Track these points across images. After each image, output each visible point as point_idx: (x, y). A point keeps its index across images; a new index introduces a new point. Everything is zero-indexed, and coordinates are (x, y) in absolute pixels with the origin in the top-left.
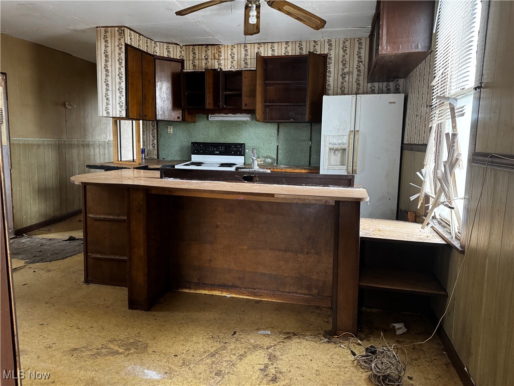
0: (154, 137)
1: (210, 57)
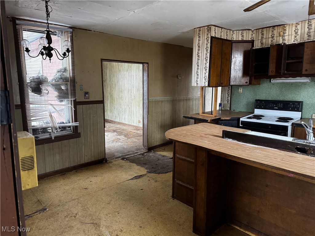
0: (228, 95)
1: (275, 36)
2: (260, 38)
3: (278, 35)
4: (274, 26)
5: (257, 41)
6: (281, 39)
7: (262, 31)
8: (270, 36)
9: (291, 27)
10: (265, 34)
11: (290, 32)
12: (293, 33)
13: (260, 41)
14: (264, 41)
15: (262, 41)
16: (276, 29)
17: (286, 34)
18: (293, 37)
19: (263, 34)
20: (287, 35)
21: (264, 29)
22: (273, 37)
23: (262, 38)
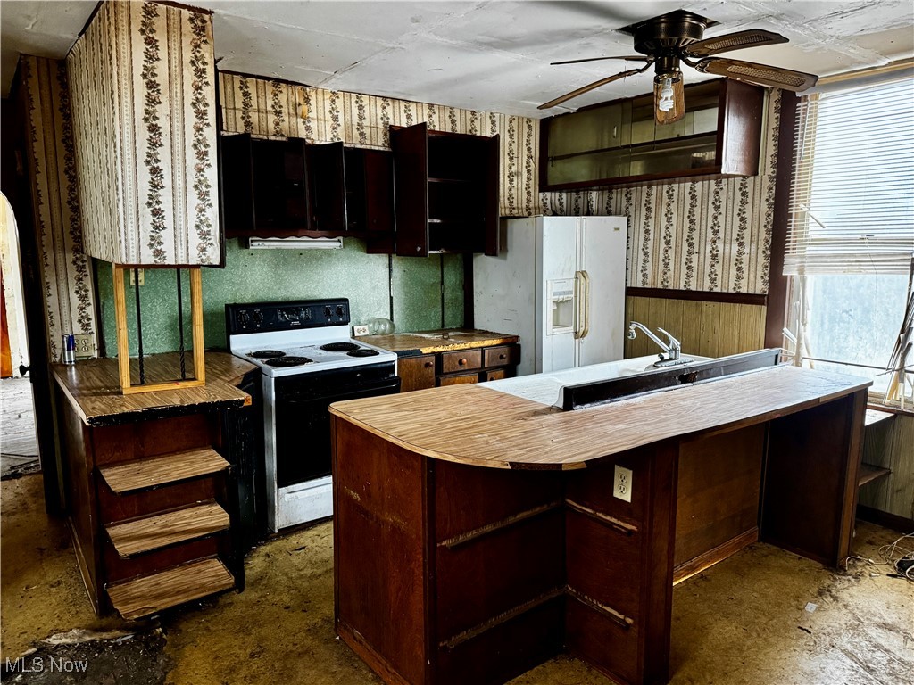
1: (285, 110)
2: (239, 105)
3: (292, 111)
4: (277, 82)
5: (231, 113)
6: (302, 127)
7: (244, 86)
8: (269, 108)
9: (320, 96)
10: (253, 95)
11: (321, 112)
12: (328, 116)
13: (239, 114)
14: (254, 117)
15: (249, 117)
16: (284, 91)
17: (310, 115)
18: (329, 129)
19: (246, 94)
20: (313, 119)
21: (249, 79)
22: (278, 113)
23: (247, 105)
